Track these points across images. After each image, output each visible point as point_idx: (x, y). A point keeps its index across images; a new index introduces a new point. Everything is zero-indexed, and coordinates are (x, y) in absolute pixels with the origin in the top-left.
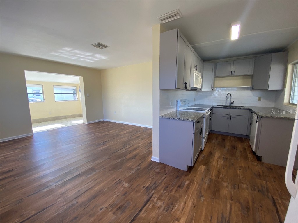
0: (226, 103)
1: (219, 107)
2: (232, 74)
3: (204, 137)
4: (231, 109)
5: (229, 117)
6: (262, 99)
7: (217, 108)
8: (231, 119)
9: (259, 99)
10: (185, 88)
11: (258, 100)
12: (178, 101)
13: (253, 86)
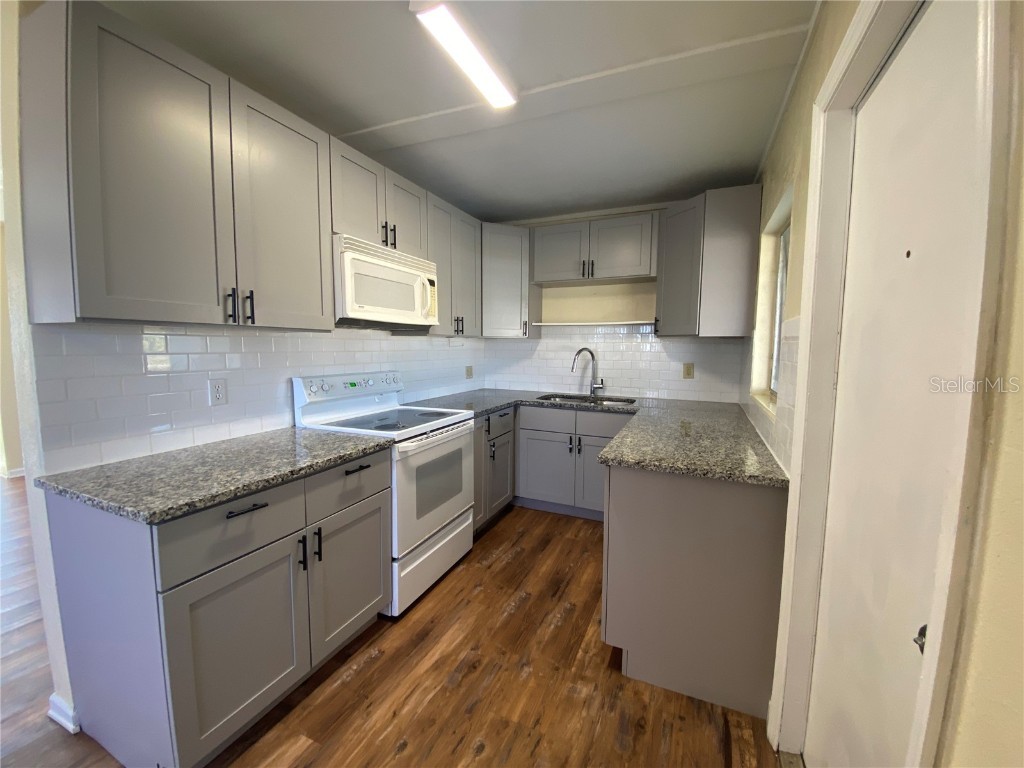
0: (581, 385)
1: (546, 401)
2: (587, 272)
3: (395, 556)
4: (579, 413)
5: (575, 442)
6: (696, 374)
7: (541, 405)
8: (579, 451)
9: (689, 372)
10: (231, 320)
11: (685, 378)
12: (294, 380)
13: (657, 320)
